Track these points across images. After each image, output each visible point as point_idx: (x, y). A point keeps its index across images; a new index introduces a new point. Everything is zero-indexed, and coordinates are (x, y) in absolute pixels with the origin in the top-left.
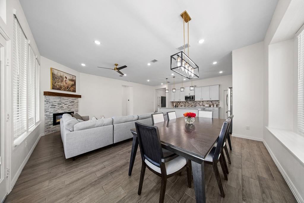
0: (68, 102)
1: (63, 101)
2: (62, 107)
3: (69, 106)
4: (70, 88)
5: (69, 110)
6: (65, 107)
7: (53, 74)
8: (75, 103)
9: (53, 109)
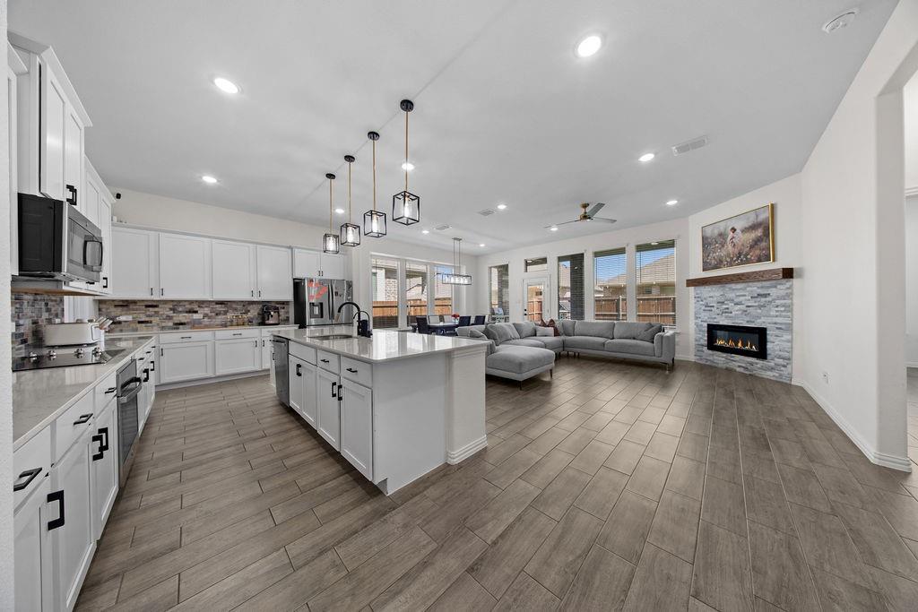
0: (745, 295)
1: (732, 295)
2: (727, 311)
3: (749, 310)
4: (746, 255)
5: (748, 322)
6: (736, 310)
7: (704, 239)
8: (774, 300)
9: (707, 314)
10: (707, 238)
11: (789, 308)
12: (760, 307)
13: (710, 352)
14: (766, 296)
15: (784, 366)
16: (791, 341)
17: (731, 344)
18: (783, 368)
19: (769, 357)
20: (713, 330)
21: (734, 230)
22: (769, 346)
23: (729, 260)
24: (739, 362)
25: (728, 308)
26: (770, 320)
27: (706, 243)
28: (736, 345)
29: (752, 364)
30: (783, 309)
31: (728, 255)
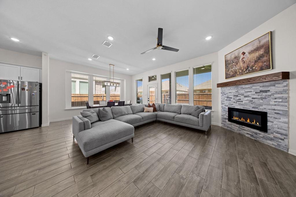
0: (251, 92)
1: (242, 91)
2: (239, 101)
3: (254, 100)
4: (252, 68)
5: (253, 107)
6: (245, 100)
7: (226, 61)
8: (273, 94)
9: (228, 102)
10: (228, 61)
11: (286, 100)
12: (262, 99)
13: (230, 123)
14: (266, 91)
15: (282, 139)
16: (288, 123)
17: (242, 120)
18: (280, 141)
19: (269, 131)
20: (231, 111)
21: (244, 53)
22: (269, 124)
23: (240, 71)
24: (247, 131)
25: (240, 99)
26: (270, 107)
27: (227, 63)
28: (246, 121)
29: (256, 134)
30: (281, 100)
31: (240, 69)
